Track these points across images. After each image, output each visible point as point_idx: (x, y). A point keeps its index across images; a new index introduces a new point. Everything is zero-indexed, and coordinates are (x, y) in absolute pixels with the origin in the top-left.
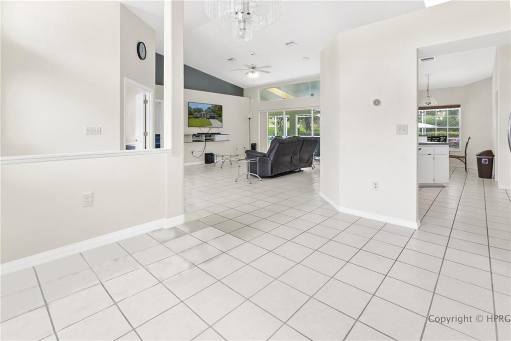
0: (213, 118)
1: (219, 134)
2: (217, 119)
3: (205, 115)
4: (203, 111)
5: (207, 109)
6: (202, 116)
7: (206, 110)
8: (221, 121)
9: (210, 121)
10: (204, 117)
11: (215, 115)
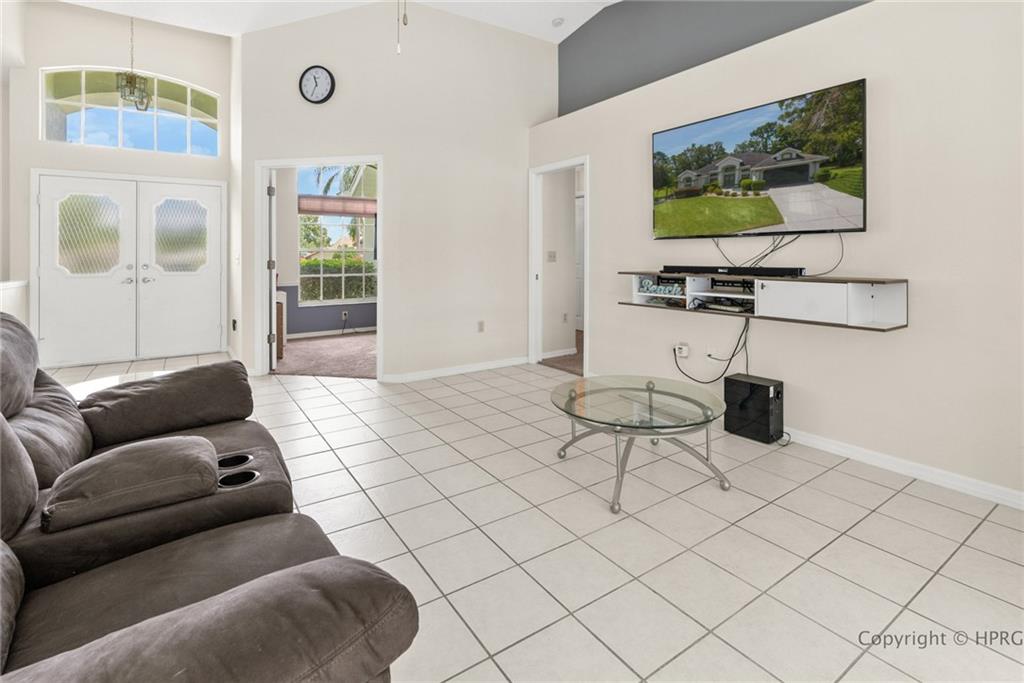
0: (795, 176)
1: (793, 274)
2: (824, 179)
3: (738, 175)
4: (722, 153)
5: (747, 138)
6: (720, 180)
7: (742, 150)
8: (860, 190)
9: (769, 198)
10: (729, 183)
11: (809, 158)
